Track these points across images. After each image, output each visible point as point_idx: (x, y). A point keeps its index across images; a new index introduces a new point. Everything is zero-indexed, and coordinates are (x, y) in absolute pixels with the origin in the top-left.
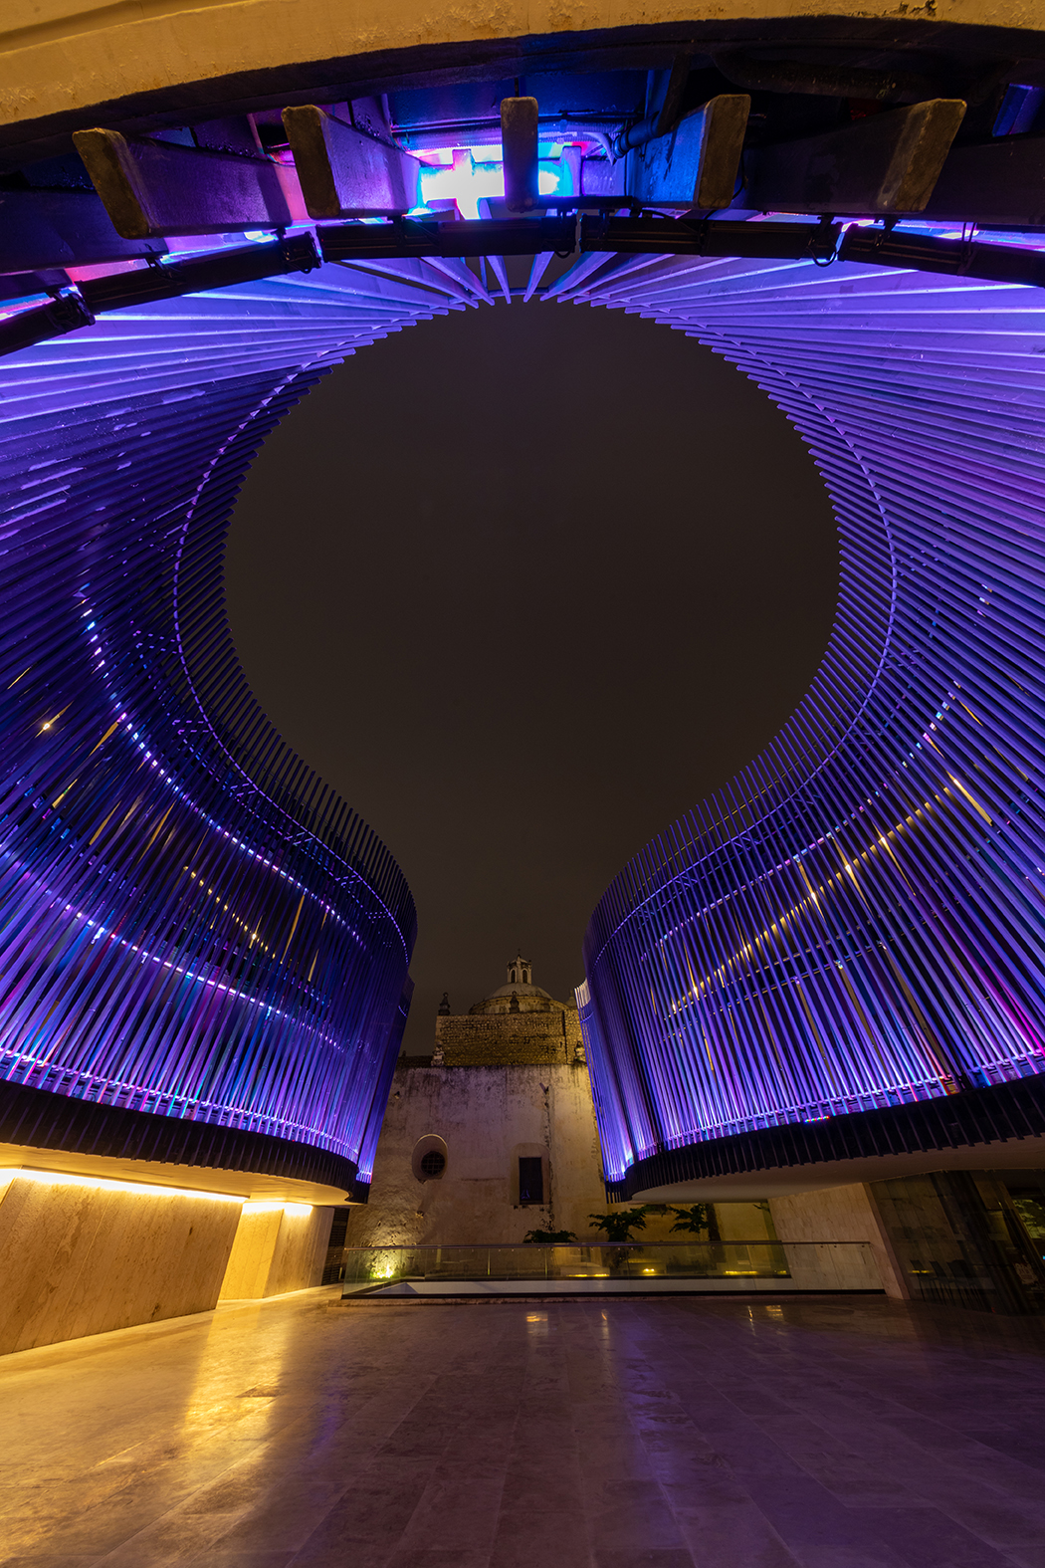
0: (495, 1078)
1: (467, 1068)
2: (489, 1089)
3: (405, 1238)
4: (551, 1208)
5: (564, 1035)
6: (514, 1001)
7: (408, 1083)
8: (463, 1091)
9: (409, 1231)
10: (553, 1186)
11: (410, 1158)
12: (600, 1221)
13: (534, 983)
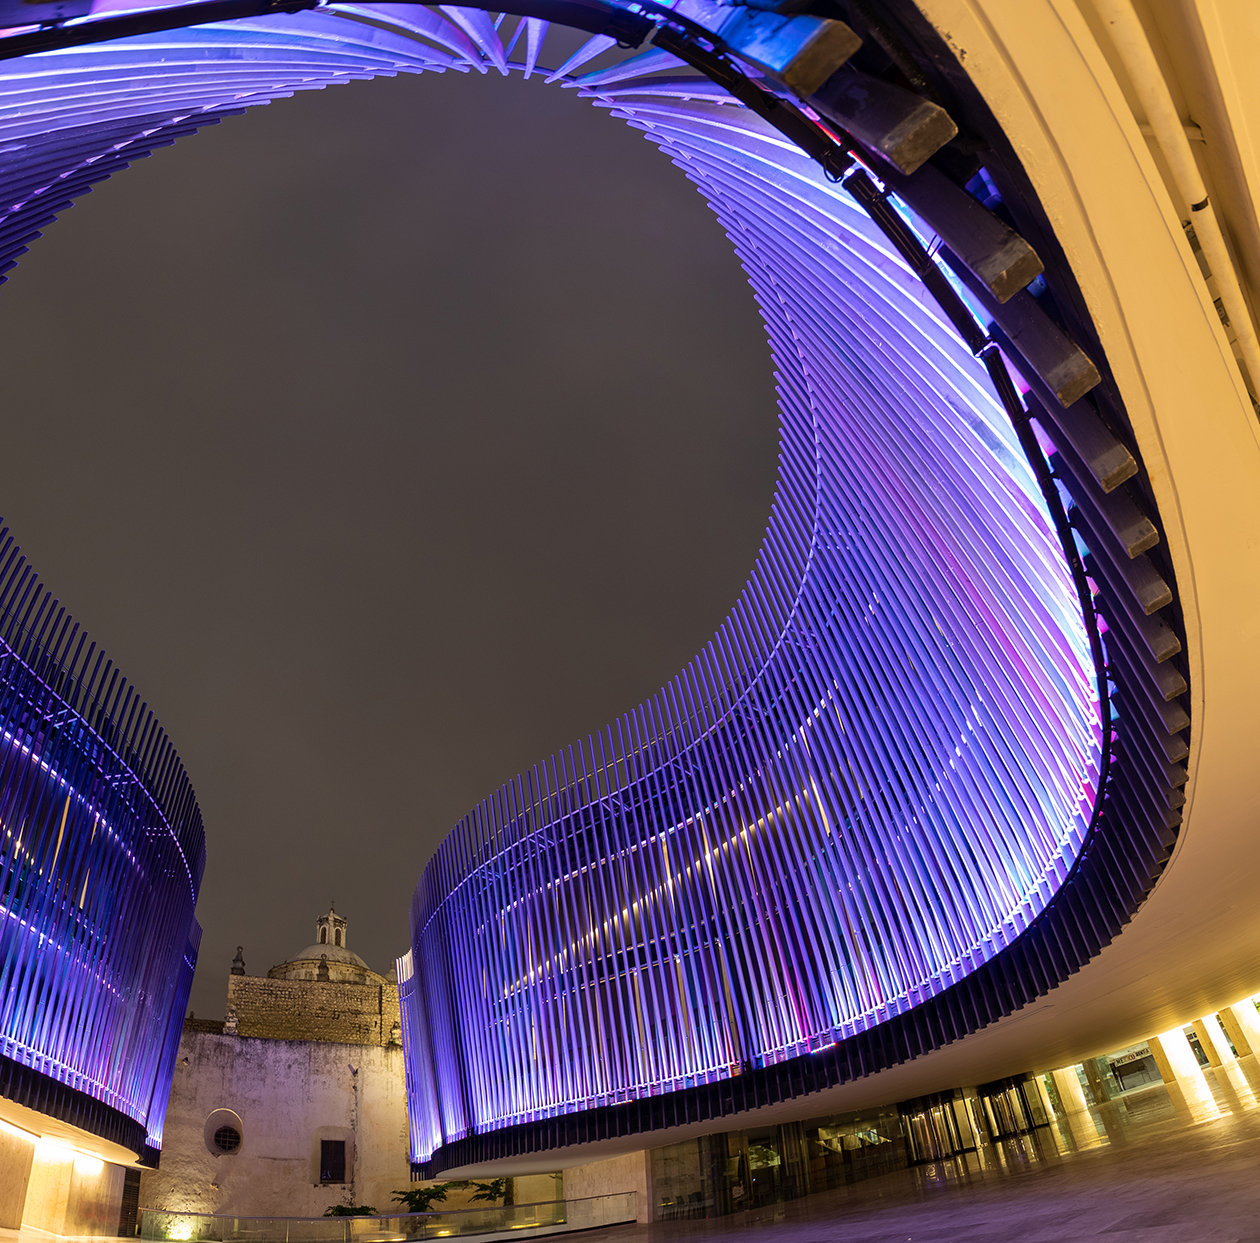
0: (297, 1055)
1: (265, 1040)
2: (290, 1066)
3: (200, 1206)
4: (353, 1187)
5: (380, 1013)
6: (323, 967)
7: (197, 1050)
8: (260, 1066)
9: (204, 1200)
10: (355, 1168)
11: (202, 1131)
12: (403, 1197)
13: (348, 947)
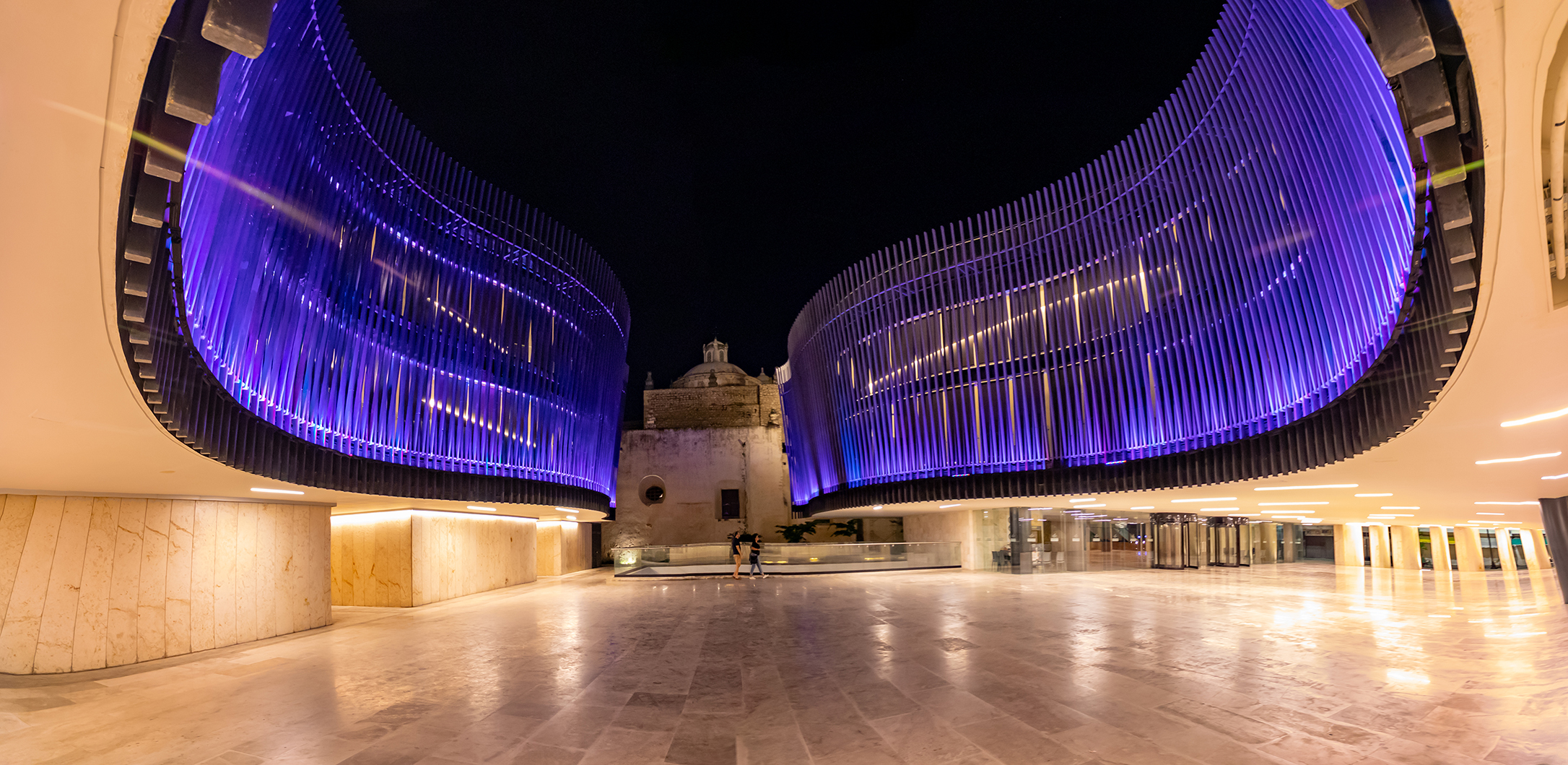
0: (700, 436)
1: (676, 428)
2: (696, 443)
3: (640, 541)
4: (746, 521)
5: (759, 403)
6: (713, 377)
7: (628, 442)
8: (674, 445)
9: (640, 536)
10: (747, 508)
11: (637, 492)
12: (783, 530)
